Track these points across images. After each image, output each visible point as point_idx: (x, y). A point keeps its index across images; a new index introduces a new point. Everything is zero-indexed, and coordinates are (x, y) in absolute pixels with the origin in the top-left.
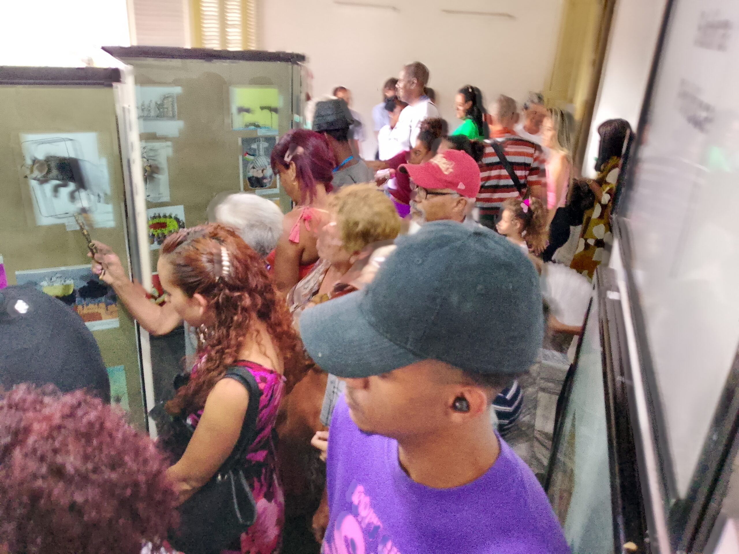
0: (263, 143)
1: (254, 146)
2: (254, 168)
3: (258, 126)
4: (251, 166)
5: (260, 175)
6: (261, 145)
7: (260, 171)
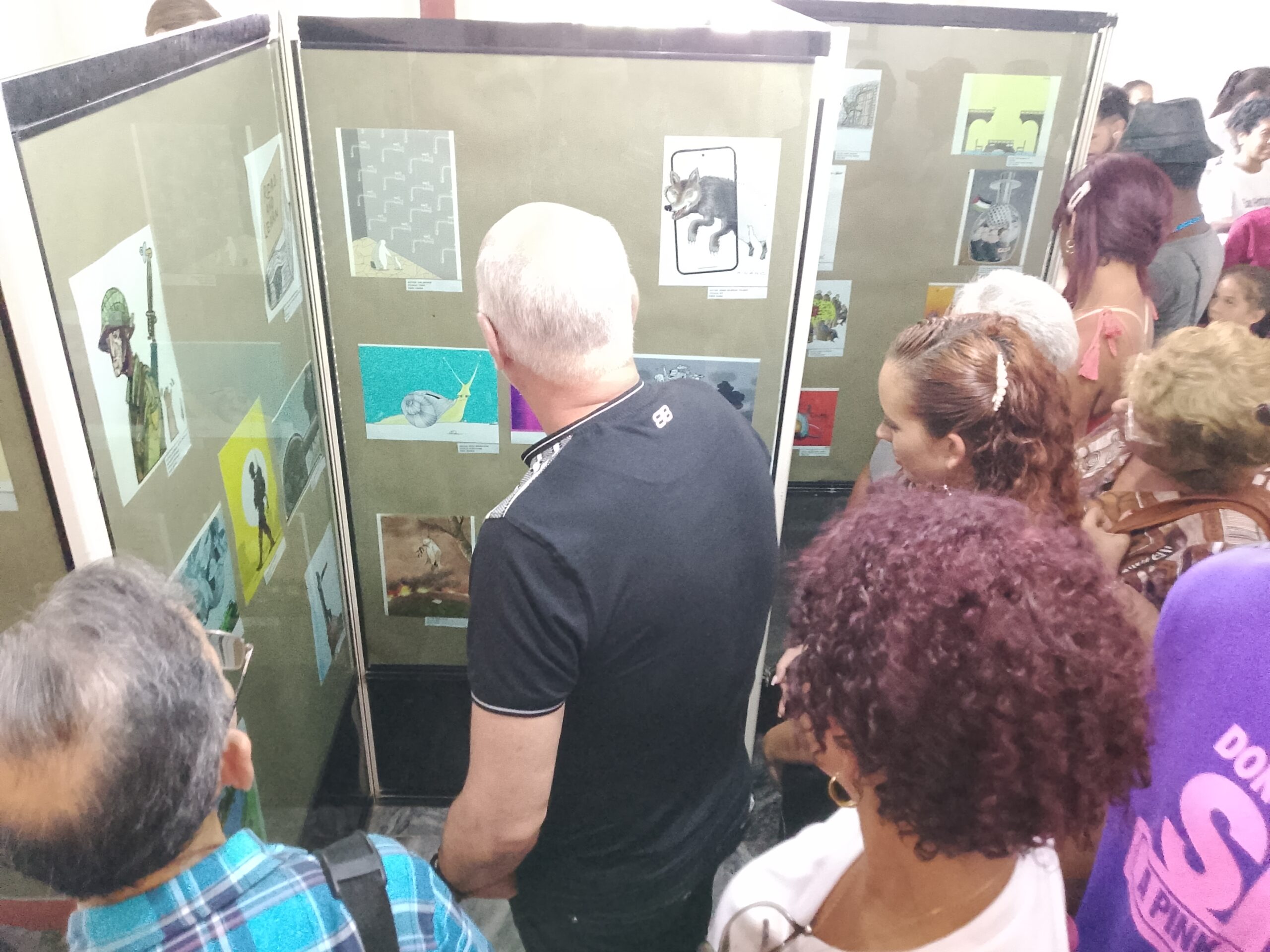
0: (1013, 181)
1: (995, 186)
2: (986, 225)
3: (1009, 150)
4: (982, 221)
5: (993, 239)
6: (1008, 185)
7: (995, 232)
